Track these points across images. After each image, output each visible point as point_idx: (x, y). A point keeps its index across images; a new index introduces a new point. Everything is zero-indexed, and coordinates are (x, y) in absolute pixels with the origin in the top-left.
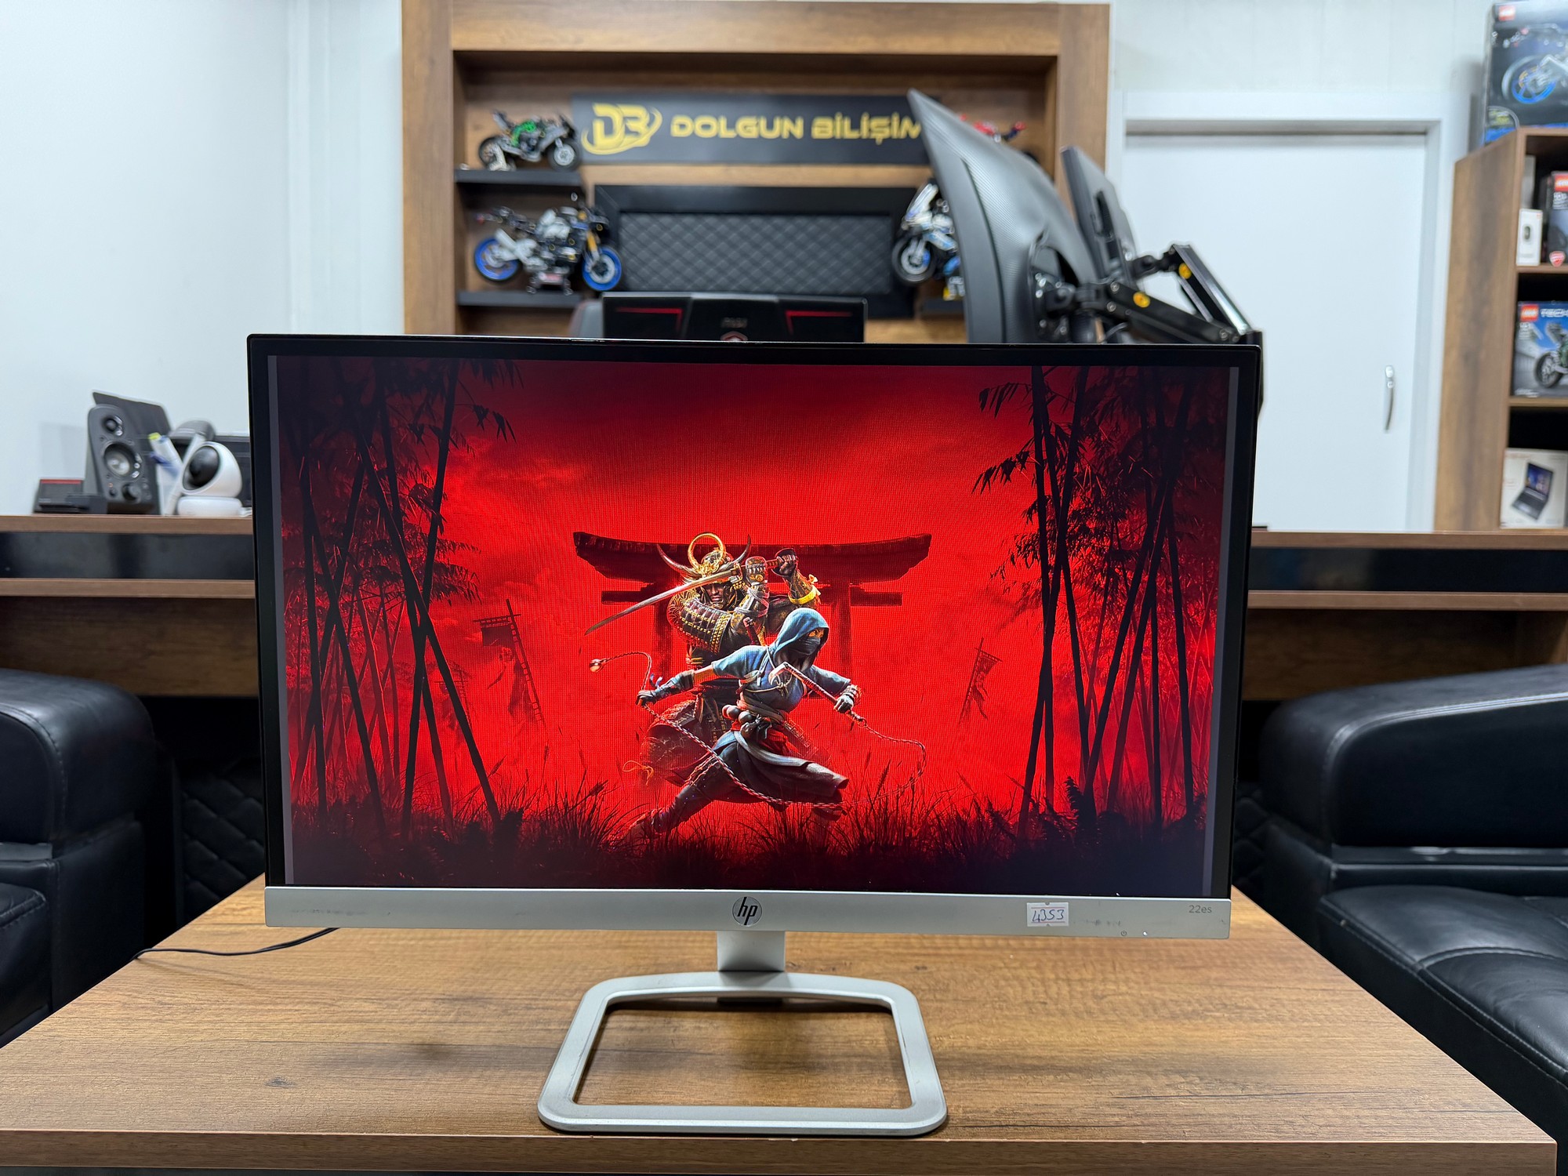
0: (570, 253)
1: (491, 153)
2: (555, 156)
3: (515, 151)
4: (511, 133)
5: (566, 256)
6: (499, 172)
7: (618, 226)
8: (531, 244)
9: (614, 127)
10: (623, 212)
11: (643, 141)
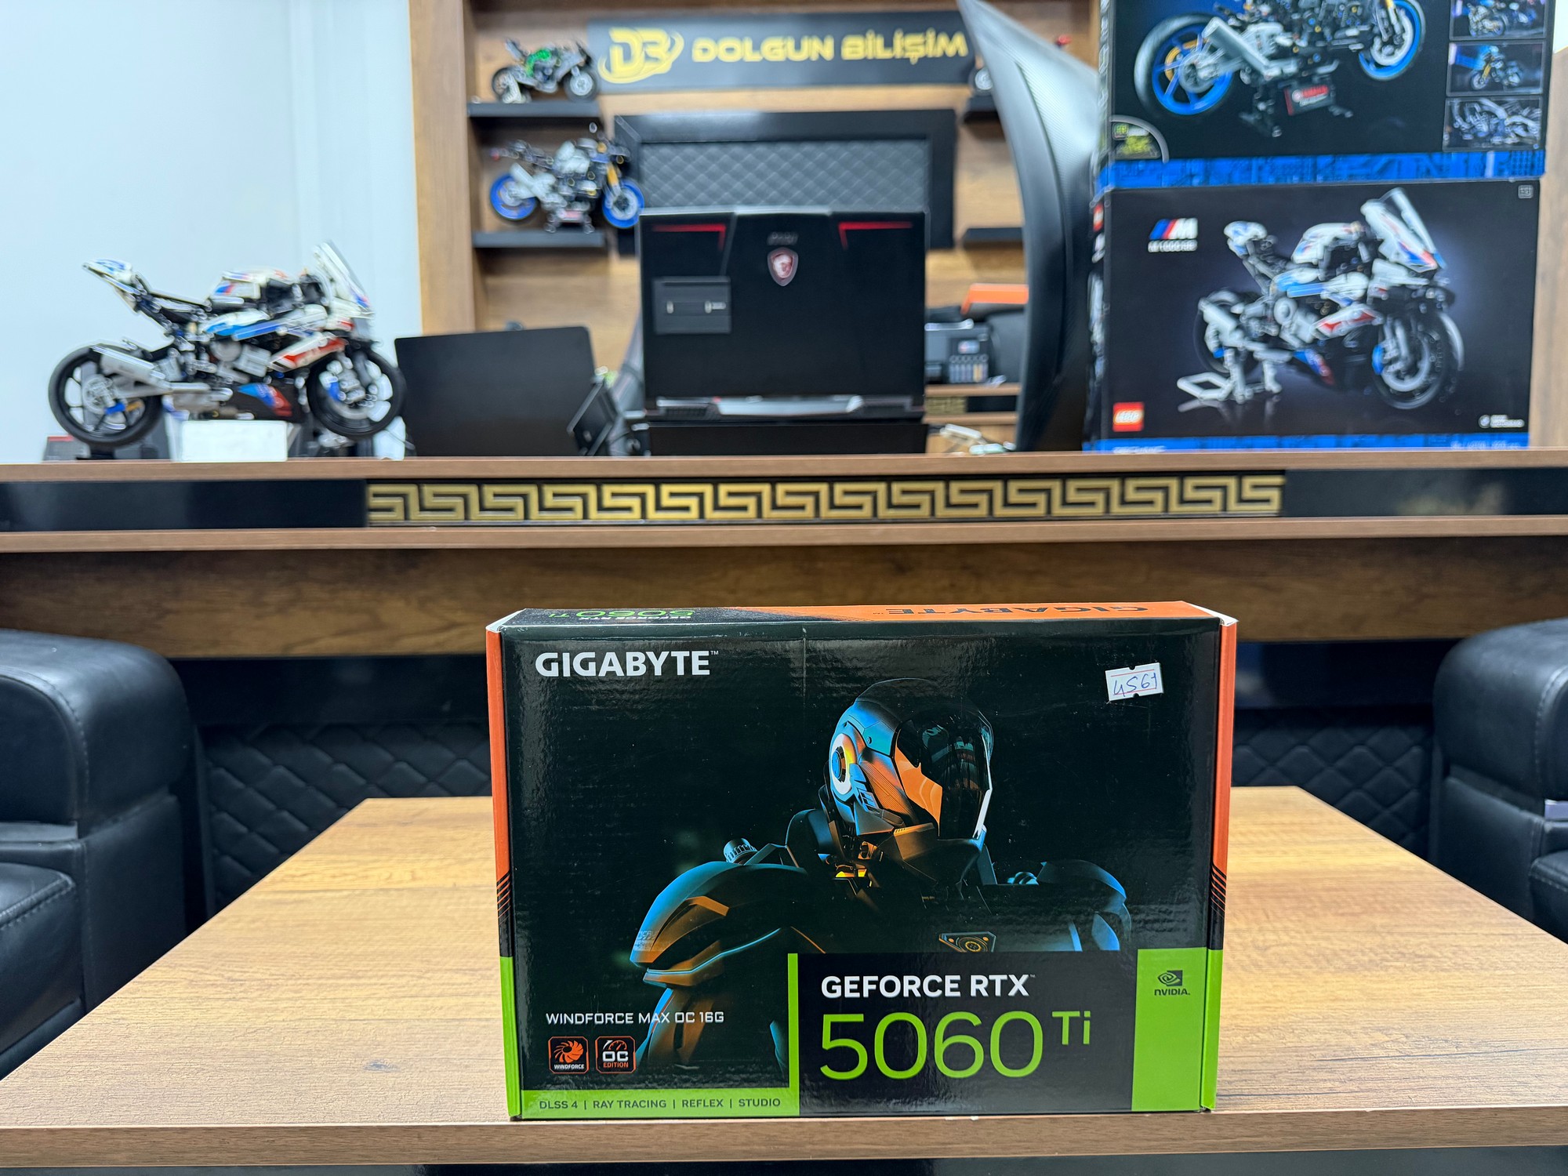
0: (590, 188)
1: (505, 85)
2: (572, 88)
3: (529, 82)
4: (524, 65)
5: (586, 191)
6: (512, 104)
7: (640, 159)
8: (549, 180)
9: (633, 53)
10: (644, 143)
11: (664, 67)
